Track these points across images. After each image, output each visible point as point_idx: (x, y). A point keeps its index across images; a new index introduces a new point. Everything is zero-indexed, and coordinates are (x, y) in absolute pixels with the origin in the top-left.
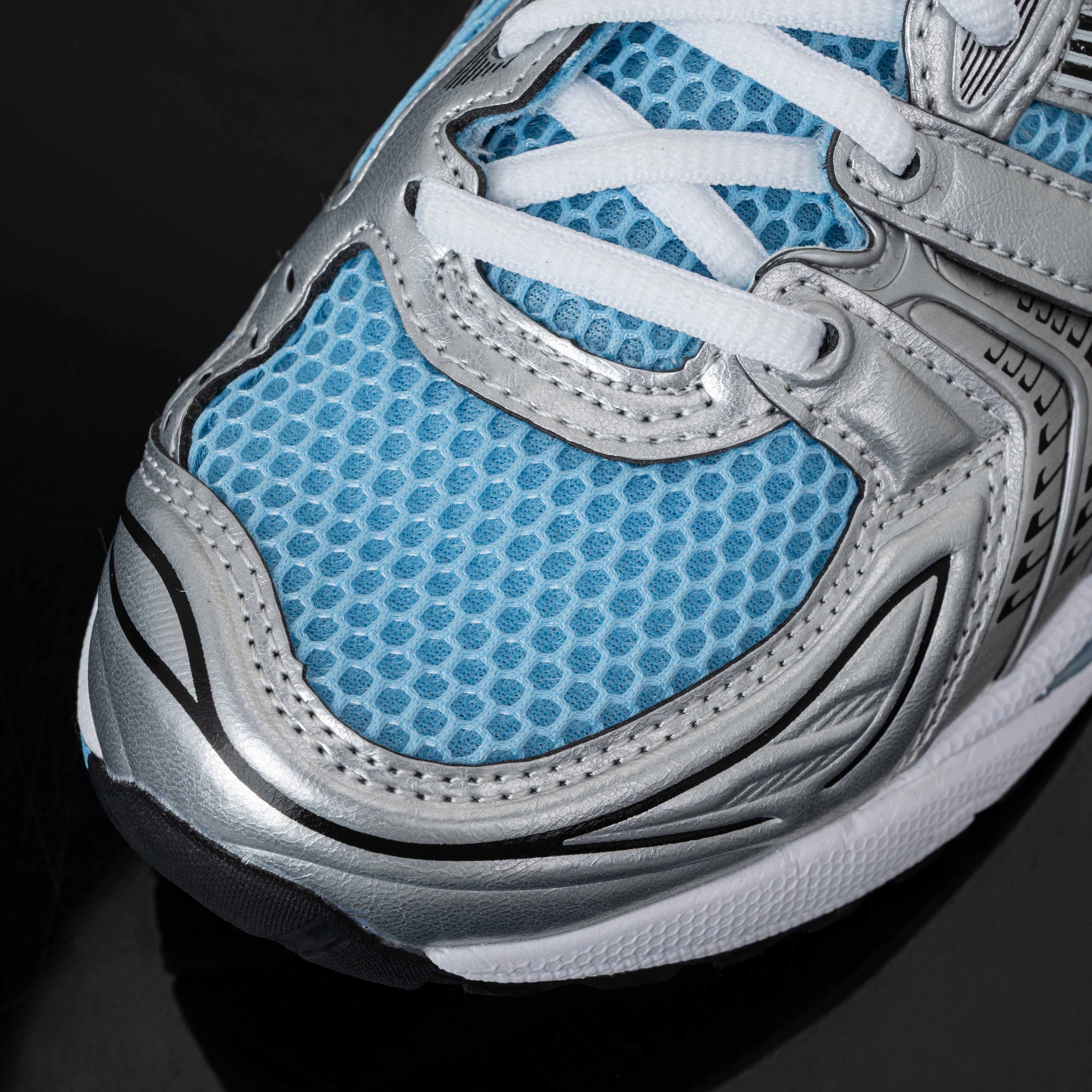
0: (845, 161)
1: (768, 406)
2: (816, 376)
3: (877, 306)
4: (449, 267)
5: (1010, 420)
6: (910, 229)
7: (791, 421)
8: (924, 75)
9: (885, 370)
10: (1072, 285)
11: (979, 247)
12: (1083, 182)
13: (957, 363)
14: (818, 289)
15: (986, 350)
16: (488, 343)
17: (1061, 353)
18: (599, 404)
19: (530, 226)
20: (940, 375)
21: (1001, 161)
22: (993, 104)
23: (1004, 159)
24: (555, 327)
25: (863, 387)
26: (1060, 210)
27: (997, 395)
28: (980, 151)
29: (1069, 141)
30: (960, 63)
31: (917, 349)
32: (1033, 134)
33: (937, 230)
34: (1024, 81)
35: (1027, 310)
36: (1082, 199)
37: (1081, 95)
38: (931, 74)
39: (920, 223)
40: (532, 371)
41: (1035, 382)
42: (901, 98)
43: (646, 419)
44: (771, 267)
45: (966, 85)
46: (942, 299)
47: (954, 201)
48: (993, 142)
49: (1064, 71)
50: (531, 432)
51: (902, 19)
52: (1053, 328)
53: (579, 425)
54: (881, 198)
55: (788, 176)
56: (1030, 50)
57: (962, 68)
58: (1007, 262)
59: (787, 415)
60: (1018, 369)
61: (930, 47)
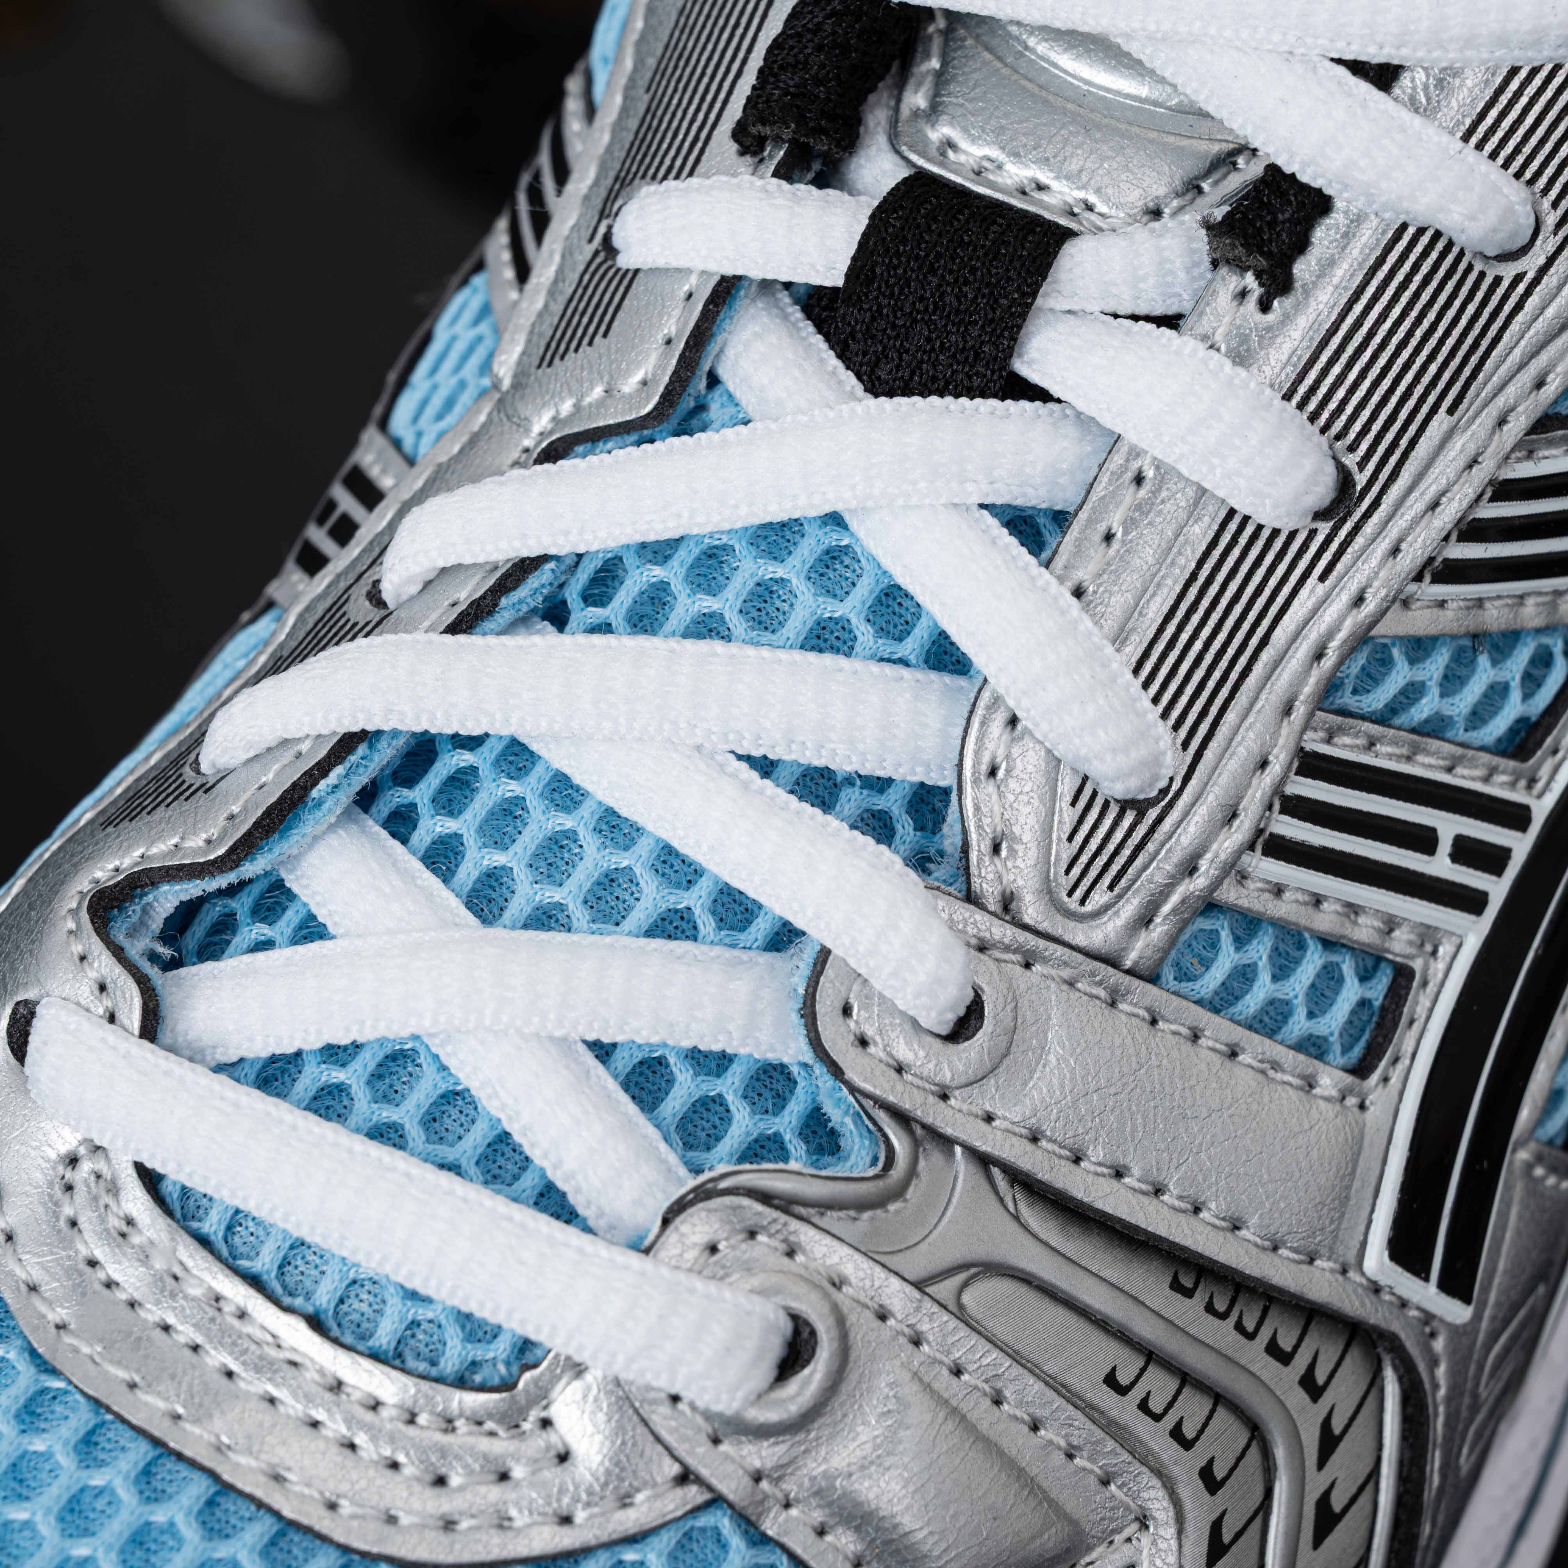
0: (839, 1005)
1: (676, 1469)
2: (770, 1415)
3: (895, 1283)
4: (86, 1167)
5: (1150, 1505)
6: (963, 1136)
7: (716, 1500)
8: (996, 849)
9: (907, 1406)
10: (1275, 1249)
11: (1097, 1174)
12: (1302, 1057)
13: (1050, 1394)
14: (783, 1247)
15: (1107, 1370)
16: (150, 1317)
17: (1253, 1374)
18: (352, 1447)
19: (236, 1105)
20: (1016, 1418)
21: (1142, 1013)
22: (1129, 909)
23: (1148, 1010)
24: (279, 1290)
25: (863, 1438)
26: (1254, 1107)
27: (1126, 1456)
28: (1102, 994)
29: (1275, 978)
30: (1067, 829)
31: (972, 1367)
32: (1207, 964)
33: (1015, 1139)
34: (1190, 868)
35: (1188, 1293)
36: (1300, 1088)
37: (1300, 897)
38: (1011, 850)
39: (983, 1126)
40: (230, 1374)
41: (1201, 1432)
42: (951, 889)
43: (441, 1481)
44: (692, 1203)
45: (1076, 871)
46: (1022, 1271)
47: (1050, 1085)
48: (1128, 978)
49: (1266, 853)
50: (217, 1493)
51: (959, 742)
52: (1239, 1327)
53: (308, 1485)
54: (908, 1077)
55: (731, 1027)
56: (1201, 813)
57: (1070, 839)
58: (1151, 1204)
59: (710, 1488)
60: (1170, 1405)
61: (1011, 798)
